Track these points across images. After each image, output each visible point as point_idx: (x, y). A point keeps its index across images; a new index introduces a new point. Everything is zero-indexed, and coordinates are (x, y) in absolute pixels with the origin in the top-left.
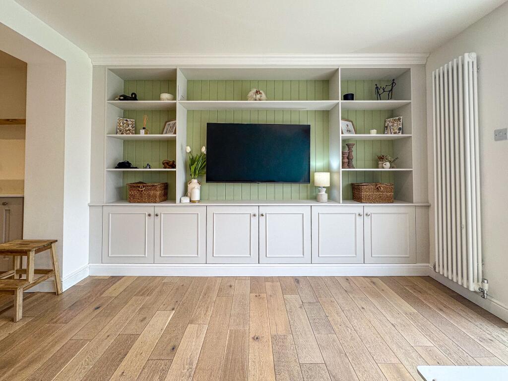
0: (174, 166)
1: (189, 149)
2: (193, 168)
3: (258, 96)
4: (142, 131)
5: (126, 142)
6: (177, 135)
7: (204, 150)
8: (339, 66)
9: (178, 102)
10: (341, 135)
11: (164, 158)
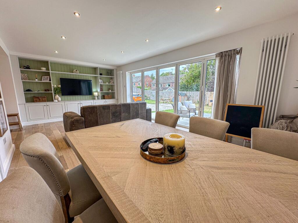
0: (49, 91)
4: (36, 80)
6: (52, 82)
8: (99, 67)
9: (50, 71)
10: (100, 83)
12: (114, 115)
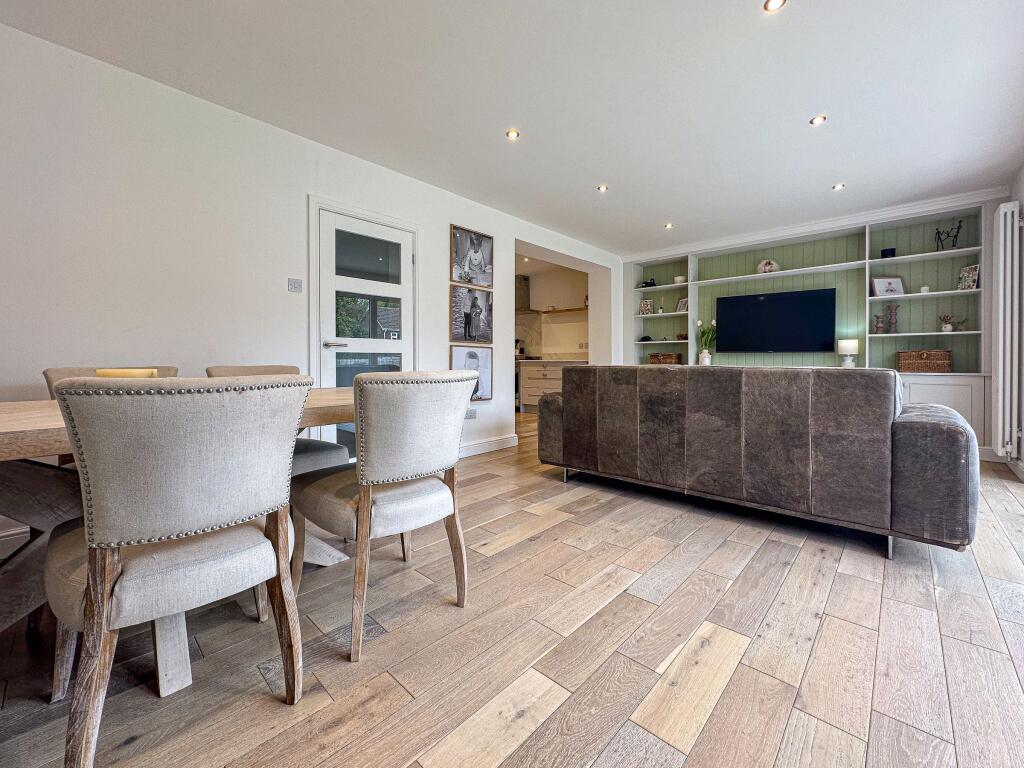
0: (686, 337)
1: (700, 323)
2: (704, 339)
3: (768, 268)
4: (660, 311)
5: (645, 320)
6: (689, 312)
7: (714, 322)
8: (867, 222)
9: (689, 283)
10: (868, 298)
11: (678, 332)
12: (652, 412)
